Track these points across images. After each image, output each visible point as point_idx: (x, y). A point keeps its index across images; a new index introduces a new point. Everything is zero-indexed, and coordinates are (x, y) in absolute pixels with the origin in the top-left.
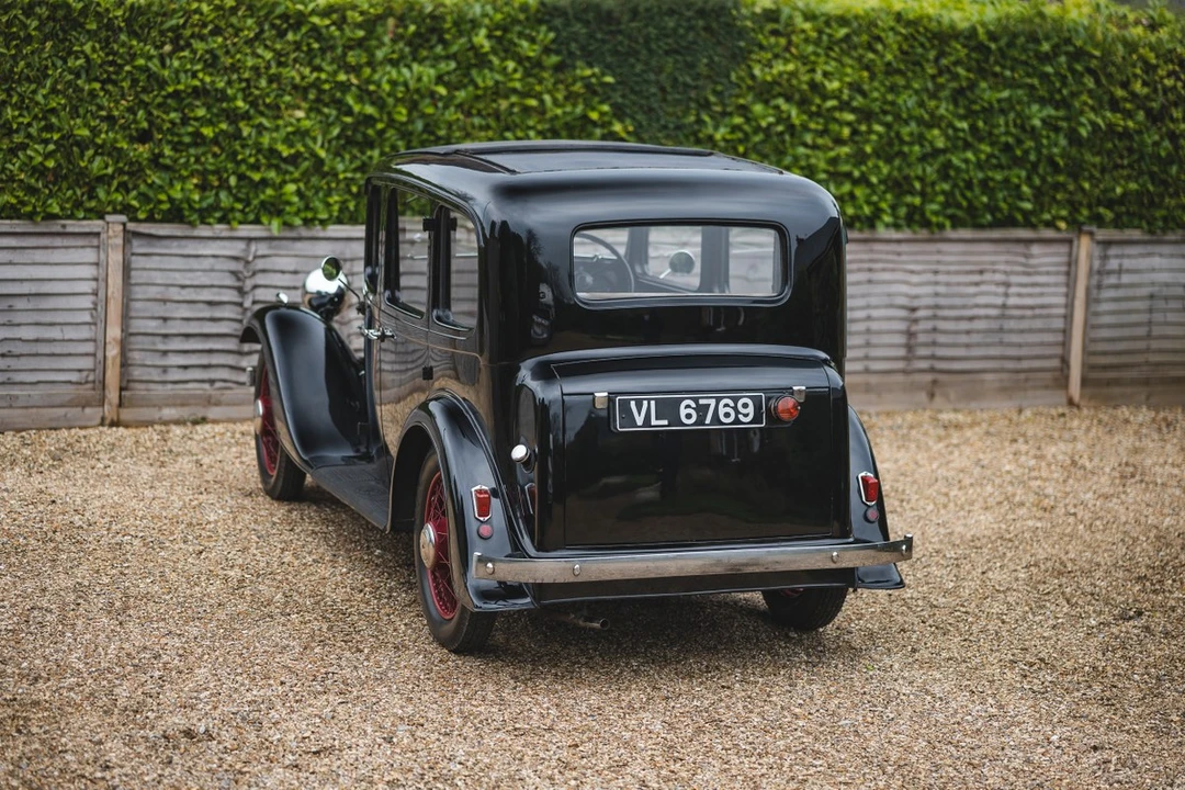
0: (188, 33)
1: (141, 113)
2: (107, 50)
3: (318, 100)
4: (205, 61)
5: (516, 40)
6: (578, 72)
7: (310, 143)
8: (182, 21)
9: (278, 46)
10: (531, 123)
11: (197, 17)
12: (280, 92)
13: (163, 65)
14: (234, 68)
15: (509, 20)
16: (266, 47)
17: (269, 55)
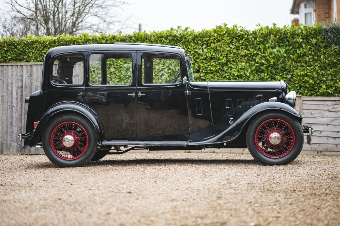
0: (210, 42)
1: (196, 64)
2: (187, 48)
3: (248, 59)
4: (214, 50)
5: (311, 39)
6: (332, 48)
7: (246, 72)
8: (208, 39)
9: (237, 44)
10: (316, 64)
11: (213, 37)
12: (237, 57)
13: (203, 51)
14: (223, 51)
15: (309, 33)
16: (233, 45)
17: (233, 47)
